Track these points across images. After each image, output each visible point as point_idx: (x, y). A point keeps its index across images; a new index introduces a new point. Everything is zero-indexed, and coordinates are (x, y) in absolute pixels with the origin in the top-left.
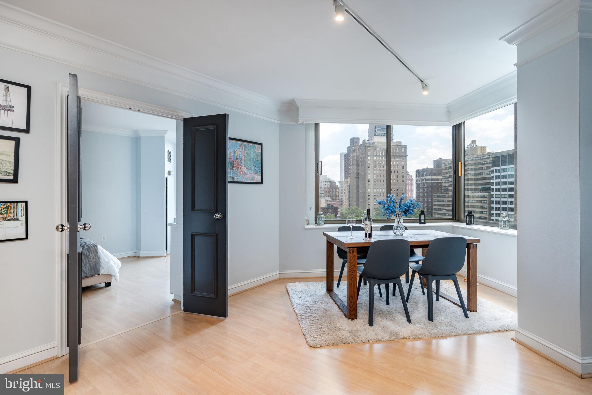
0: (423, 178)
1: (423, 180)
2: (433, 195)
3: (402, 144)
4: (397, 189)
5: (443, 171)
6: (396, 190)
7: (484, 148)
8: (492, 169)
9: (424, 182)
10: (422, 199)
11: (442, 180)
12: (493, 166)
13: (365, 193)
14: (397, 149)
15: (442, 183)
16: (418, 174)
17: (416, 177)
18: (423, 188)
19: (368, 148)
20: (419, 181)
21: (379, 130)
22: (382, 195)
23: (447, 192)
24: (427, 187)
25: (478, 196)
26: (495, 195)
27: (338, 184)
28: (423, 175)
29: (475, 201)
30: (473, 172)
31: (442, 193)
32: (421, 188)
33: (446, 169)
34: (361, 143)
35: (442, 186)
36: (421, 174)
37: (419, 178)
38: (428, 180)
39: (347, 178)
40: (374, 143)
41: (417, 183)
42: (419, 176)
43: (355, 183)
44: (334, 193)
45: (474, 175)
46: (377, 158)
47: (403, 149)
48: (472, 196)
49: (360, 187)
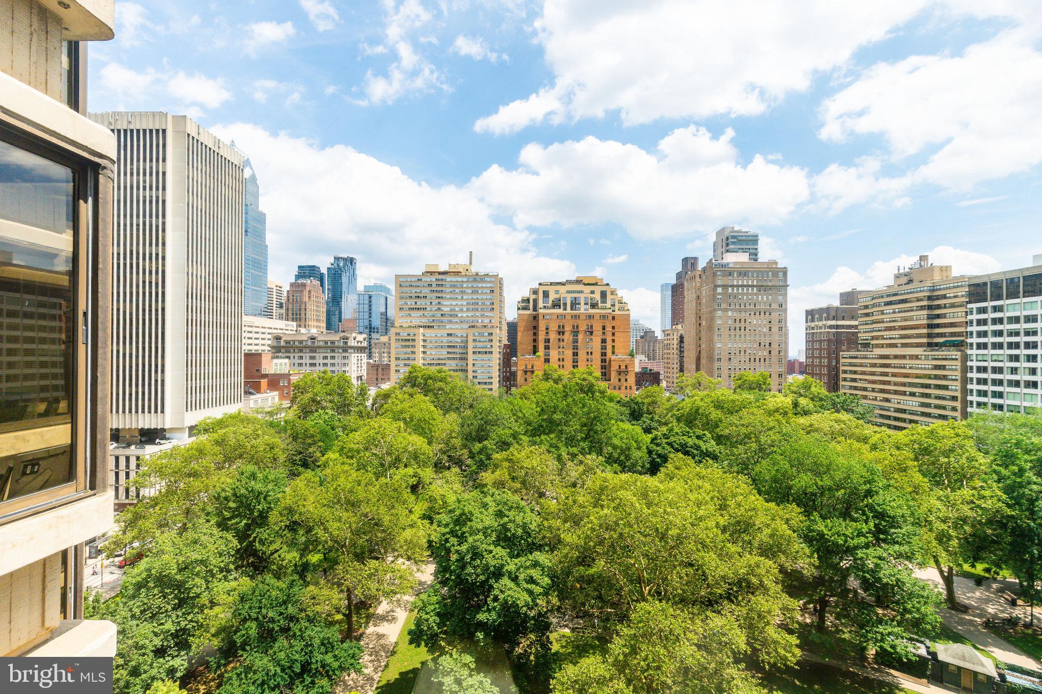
0: (820, 324)
1: (821, 328)
2: (841, 353)
3: (779, 266)
4: (770, 343)
5: (860, 312)
6: (767, 345)
7: (947, 269)
8: (969, 306)
9: (823, 330)
10: (818, 361)
11: (859, 327)
12: (970, 302)
13: (711, 349)
14: (770, 273)
15: (859, 332)
16: (810, 317)
17: (807, 322)
18: (821, 341)
19: (718, 273)
20: (813, 328)
21: (733, 243)
22: (742, 353)
23: (869, 350)
24: (829, 340)
25: (936, 357)
26: (977, 355)
27: (659, 335)
28: (820, 319)
29: (930, 366)
30: (925, 312)
31: (858, 351)
32: (817, 341)
33: (866, 307)
34: (701, 265)
35: (857, 338)
36: (817, 316)
37: (813, 324)
38: (830, 327)
39: (677, 324)
40: (728, 264)
41: (808, 332)
42: (813, 320)
43: (693, 333)
44: (652, 348)
45: (928, 318)
46: (733, 290)
47: (781, 274)
48: (923, 357)
49: (703, 339)
